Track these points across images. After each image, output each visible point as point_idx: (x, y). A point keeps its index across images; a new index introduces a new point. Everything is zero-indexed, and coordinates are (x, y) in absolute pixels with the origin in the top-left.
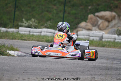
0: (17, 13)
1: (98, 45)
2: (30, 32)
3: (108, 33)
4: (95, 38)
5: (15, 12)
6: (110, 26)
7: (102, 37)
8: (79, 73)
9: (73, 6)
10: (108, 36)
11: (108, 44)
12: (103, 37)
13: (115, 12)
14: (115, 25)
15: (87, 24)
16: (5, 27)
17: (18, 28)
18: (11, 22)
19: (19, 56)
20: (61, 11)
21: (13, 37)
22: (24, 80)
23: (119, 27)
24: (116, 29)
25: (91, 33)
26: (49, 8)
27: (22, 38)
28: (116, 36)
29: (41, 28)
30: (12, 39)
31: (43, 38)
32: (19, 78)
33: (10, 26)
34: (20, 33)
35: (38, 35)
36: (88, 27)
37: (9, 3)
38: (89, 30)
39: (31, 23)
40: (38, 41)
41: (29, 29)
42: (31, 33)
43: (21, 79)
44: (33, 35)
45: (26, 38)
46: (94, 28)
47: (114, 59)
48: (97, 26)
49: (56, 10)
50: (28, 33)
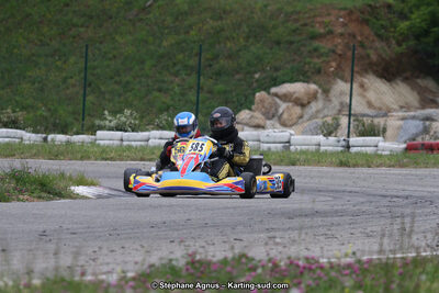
0: (90, 98)
1: (282, 161)
2: (122, 140)
3: (303, 133)
4: (272, 145)
5: (85, 96)
6: (306, 117)
7: (289, 142)
8: (240, 228)
9: (219, 74)
10: (302, 139)
11: (303, 157)
12: (292, 142)
13: (315, 83)
14: (318, 112)
15: (252, 113)
16: (64, 132)
17: (94, 133)
18: (77, 120)
19: (99, 197)
20: (191, 88)
21: (83, 154)
22: (112, 251)
23: (326, 116)
24: (319, 121)
25: (262, 134)
26: (163, 82)
27: (104, 156)
28: (321, 138)
29: (147, 130)
30: (82, 159)
31: (153, 153)
32: (100, 248)
33: (75, 129)
34: (99, 145)
35: (141, 146)
36: (257, 121)
37: (71, 77)
38: (258, 127)
39: (123, 119)
40: (142, 159)
41: (119, 133)
42: (125, 143)
43: (105, 251)
44: (129, 148)
45: (112, 155)
46: (268, 122)
47: (320, 191)
48: (276, 118)
49: (178, 85)
50: (118, 143)
